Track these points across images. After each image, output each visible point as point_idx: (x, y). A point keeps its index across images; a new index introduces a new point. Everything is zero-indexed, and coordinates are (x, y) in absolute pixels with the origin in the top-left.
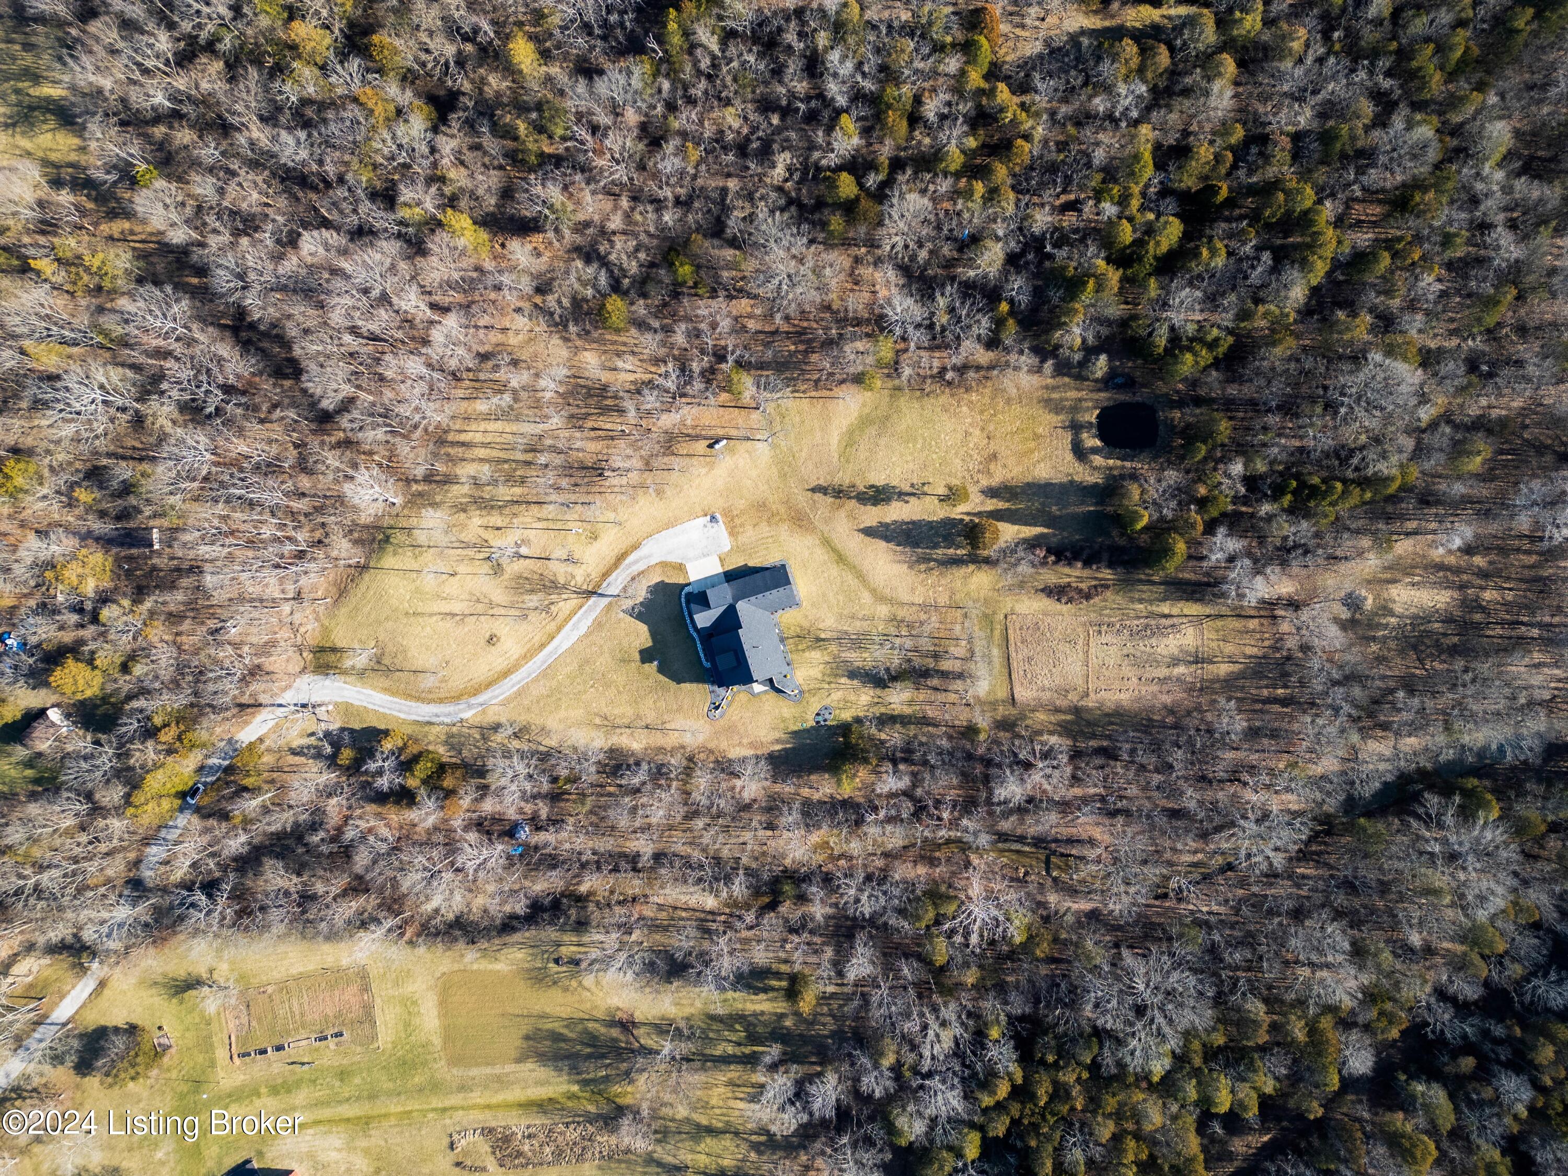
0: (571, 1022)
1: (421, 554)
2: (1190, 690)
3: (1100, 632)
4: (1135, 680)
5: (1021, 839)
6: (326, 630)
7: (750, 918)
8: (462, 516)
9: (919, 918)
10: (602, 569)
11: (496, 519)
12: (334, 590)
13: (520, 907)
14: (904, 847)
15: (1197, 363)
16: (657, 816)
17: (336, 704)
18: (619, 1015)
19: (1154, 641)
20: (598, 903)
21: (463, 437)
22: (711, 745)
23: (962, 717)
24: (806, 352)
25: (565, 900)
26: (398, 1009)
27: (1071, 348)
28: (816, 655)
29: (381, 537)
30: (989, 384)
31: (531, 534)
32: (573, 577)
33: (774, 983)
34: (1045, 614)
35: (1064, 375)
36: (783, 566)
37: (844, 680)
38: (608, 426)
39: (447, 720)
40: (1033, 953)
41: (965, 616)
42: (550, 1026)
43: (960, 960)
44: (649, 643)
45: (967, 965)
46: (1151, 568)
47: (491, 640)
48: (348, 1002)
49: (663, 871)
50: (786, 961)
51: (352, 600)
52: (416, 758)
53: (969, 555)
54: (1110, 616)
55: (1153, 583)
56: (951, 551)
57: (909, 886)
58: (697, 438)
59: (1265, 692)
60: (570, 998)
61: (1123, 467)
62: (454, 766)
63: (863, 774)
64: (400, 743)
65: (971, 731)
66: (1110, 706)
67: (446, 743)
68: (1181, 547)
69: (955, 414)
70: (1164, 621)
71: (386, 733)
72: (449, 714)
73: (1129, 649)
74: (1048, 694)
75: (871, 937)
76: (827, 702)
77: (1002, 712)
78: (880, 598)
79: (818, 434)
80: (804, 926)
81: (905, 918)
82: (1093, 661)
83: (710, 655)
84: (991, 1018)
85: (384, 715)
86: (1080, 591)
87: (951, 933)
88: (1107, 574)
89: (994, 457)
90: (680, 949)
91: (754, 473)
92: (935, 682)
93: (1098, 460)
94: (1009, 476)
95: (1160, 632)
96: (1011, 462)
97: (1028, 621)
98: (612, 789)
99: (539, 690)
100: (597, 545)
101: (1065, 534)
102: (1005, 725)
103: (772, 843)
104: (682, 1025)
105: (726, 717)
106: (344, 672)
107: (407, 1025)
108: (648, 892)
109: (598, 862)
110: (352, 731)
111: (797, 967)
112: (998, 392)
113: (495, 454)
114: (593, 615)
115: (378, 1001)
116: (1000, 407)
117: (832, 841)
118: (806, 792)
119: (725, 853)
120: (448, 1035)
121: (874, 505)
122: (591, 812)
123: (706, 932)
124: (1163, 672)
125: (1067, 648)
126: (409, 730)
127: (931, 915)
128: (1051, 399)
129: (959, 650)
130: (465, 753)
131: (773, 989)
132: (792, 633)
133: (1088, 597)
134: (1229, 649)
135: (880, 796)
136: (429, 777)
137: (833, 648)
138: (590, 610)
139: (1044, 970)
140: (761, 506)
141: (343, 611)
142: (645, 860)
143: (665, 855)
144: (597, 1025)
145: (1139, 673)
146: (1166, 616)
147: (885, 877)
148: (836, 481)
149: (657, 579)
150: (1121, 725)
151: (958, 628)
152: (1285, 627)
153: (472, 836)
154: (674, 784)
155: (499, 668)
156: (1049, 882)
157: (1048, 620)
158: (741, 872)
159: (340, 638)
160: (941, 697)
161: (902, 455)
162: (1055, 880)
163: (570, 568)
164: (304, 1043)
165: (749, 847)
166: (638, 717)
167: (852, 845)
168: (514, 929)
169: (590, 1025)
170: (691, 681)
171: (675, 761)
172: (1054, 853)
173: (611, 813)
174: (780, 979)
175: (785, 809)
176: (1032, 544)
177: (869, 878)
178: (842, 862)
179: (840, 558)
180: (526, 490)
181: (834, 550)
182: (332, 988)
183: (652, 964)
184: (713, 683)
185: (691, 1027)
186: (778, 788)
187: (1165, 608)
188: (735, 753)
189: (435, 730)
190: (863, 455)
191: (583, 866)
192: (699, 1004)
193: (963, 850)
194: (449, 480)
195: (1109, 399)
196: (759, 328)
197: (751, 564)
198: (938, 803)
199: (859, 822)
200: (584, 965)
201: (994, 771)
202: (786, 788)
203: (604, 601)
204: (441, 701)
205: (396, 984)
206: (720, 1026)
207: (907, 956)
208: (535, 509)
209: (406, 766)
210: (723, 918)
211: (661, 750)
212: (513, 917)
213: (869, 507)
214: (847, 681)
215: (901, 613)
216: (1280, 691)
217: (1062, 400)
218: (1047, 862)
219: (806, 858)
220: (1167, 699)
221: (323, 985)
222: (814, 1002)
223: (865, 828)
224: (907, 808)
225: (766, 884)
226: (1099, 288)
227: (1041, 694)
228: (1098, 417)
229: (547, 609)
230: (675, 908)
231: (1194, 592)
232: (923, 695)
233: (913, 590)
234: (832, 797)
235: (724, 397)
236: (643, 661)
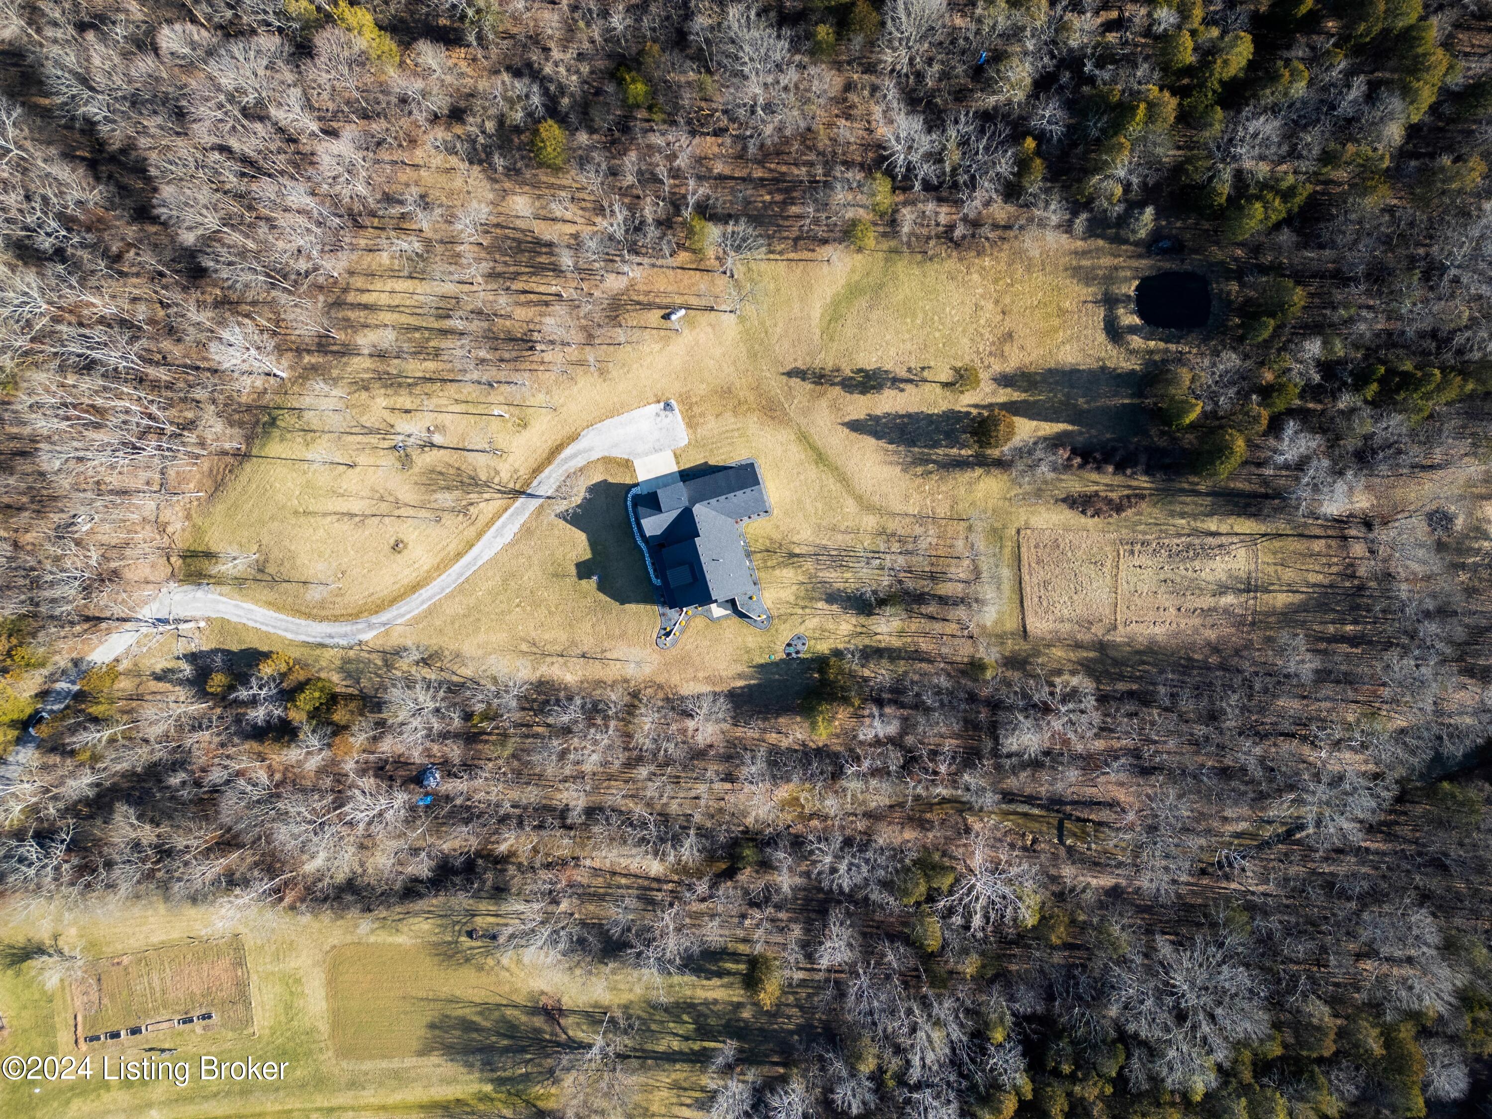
0: (486, 1008)
1: (314, 440)
2: (1240, 623)
3: (1132, 552)
4: (1172, 610)
5: (1030, 800)
6: (198, 530)
7: (702, 888)
8: (364, 395)
9: (906, 893)
10: (532, 464)
11: (404, 400)
12: (208, 483)
13: (422, 867)
14: (891, 807)
15: (1267, 218)
16: (592, 762)
17: (208, 619)
18: (544, 1000)
19: (1197, 564)
20: (520, 865)
21: (365, 298)
22: (660, 679)
23: (964, 651)
24: (784, 204)
25: (480, 862)
26: (278, 989)
27: (1109, 199)
28: (788, 574)
29: (266, 418)
30: (1006, 246)
31: (447, 419)
32: (497, 473)
33: (730, 966)
34: (1067, 529)
35: (1097, 236)
36: (752, 465)
37: (821, 605)
38: (542, 289)
39: (343, 642)
40: (1048, 939)
41: (970, 528)
42: (460, 1012)
43: (956, 944)
44: (588, 555)
45: (965, 951)
46: (1196, 473)
47: (397, 547)
48: (218, 978)
49: (596, 829)
50: (745, 941)
51: (231, 494)
52: (301, 687)
53: (976, 456)
54: (1145, 533)
55: (1197, 493)
56: (955, 451)
57: (897, 853)
58: (649, 306)
59: (1331, 629)
60: (485, 979)
61: (1167, 351)
62: (351, 697)
63: (842, 716)
64: (283, 668)
65: (975, 667)
66: (1142, 641)
67: (341, 669)
68: (1240, 444)
69: (964, 283)
70: (1210, 540)
71: (267, 655)
72: (345, 635)
73: (1167, 573)
74: (1067, 626)
75: (848, 914)
76: (801, 630)
77: (1010, 645)
78: (868, 507)
79: (796, 306)
80: (767, 900)
81: (892, 893)
82: (1123, 587)
83: (660, 572)
84: (993, 1017)
85: (267, 635)
86: (1109, 502)
87: (950, 911)
88: (1143, 482)
89: (1009, 336)
90: (616, 923)
91: (718, 352)
92: (931, 609)
93: (1136, 341)
94: (1027, 360)
95: (1205, 553)
96: (1030, 343)
97: (1046, 538)
98: (540, 730)
99: (455, 608)
100: (526, 434)
101: (1094, 432)
102: (1014, 662)
103: (731, 798)
104: (618, 1014)
105: (679, 645)
106: (219, 581)
107: (288, 1007)
108: (578, 852)
109: (520, 816)
110: (227, 652)
111: (759, 948)
112: (1018, 255)
113: (405, 319)
114: (521, 520)
115: (254, 977)
116: (1018, 276)
117: (803, 797)
118: (772, 737)
119: (674, 808)
120: (337, 1020)
121: (863, 393)
122: (514, 756)
123: (648, 902)
124: (1207, 602)
125: (1091, 570)
126: (295, 653)
127: (923, 888)
128: (1080, 267)
129: (961, 571)
130: (364, 682)
131: (729, 973)
132: (759, 546)
133: (1119, 509)
134: (1288, 575)
135: (861, 743)
136: (316, 709)
137: (809, 565)
138: (517, 513)
139: (1058, 958)
140: (725, 392)
141: (220, 508)
142: (575, 817)
143: (601, 809)
144: (516, 1013)
145: (1177, 603)
146: (1214, 534)
147: (869, 841)
148: (817, 363)
149: (597, 478)
150: (1154, 665)
151: (960, 544)
152: (1358, 549)
153: (368, 782)
154: (612, 724)
155: (406, 581)
156: (1062, 851)
157: (1070, 536)
158: (692, 832)
159: (215, 541)
160: (938, 627)
161: (897, 333)
162: (1070, 850)
163: (493, 462)
164: (165, 1025)
165: (703, 802)
166: (574, 643)
167: (828, 803)
168: (420, 896)
169: (509, 1012)
170: (638, 602)
171: (615, 696)
172: (1069, 817)
173: (535, 758)
174: (737, 962)
175: (748, 756)
176: (1055, 442)
177: (848, 842)
178: (815, 823)
179: (820, 457)
180: (441, 366)
181: (813, 447)
182: (199, 960)
183: (581, 941)
184: (664, 604)
185: (629, 1017)
186: (739, 732)
187: (1212, 525)
188: (688, 689)
189: (328, 654)
190: (850, 331)
191: (503, 820)
192: (639, 990)
193: (960, 812)
194: (347, 351)
195: (1151, 267)
196: (727, 171)
197: (712, 462)
198: (934, 754)
199: (837, 774)
200: (502, 940)
201: (1002, 716)
202: (749, 732)
203: (535, 503)
204: (336, 619)
205: (277, 957)
206: (665, 1017)
207: (892, 938)
208: (451, 389)
209: (288, 695)
210: (670, 886)
211: (600, 683)
212: (416, 880)
213: (856, 396)
214: (826, 606)
215: (892, 525)
216: (1349, 628)
217: (1093, 268)
218: (1060, 828)
219: (772, 816)
220: (1211, 635)
221: (189, 957)
222: (778, 993)
223: (844, 783)
224: (895, 759)
225: (722, 847)
226: (1151, 117)
227: (1060, 626)
228: (1138, 289)
229: (464, 511)
230: (614, 873)
231: (1248, 505)
232: (915, 625)
233: (907, 497)
234: (804, 745)
235: (683, 257)
236: (581, 576)
